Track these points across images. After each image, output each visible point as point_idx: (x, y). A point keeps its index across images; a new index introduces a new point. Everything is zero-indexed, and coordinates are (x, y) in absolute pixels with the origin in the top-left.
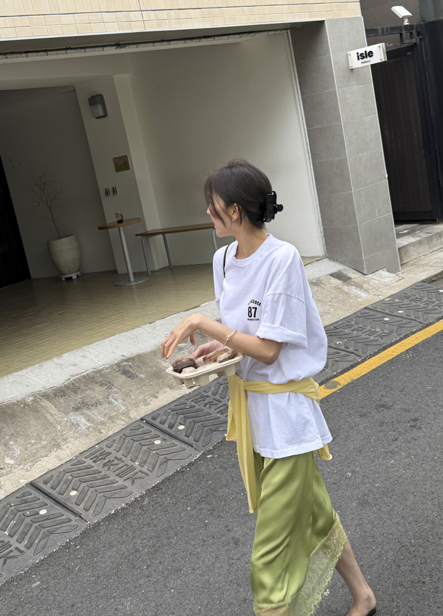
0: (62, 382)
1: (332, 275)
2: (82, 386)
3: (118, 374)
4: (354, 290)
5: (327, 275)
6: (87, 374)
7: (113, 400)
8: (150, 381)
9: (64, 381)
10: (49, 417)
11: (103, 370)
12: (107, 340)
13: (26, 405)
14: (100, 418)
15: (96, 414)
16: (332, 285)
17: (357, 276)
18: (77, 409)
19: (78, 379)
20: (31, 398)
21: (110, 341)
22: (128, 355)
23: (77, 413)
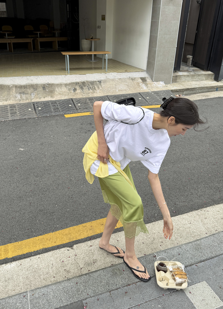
0: (24, 84)
1: (141, 78)
2: (28, 88)
3: (41, 87)
4: (143, 85)
5: (139, 78)
6: (33, 84)
7: (32, 94)
8: (48, 93)
9: (25, 84)
10: (11, 92)
11: (38, 84)
12: (48, 76)
13: (9, 87)
14: (24, 98)
15: (24, 96)
16: (137, 82)
17: (150, 81)
18: (20, 93)
19: (30, 85)
20: (12, 86)
21: (49, 77)
22: (50, 83)
23: (19, 94)
